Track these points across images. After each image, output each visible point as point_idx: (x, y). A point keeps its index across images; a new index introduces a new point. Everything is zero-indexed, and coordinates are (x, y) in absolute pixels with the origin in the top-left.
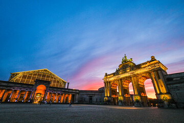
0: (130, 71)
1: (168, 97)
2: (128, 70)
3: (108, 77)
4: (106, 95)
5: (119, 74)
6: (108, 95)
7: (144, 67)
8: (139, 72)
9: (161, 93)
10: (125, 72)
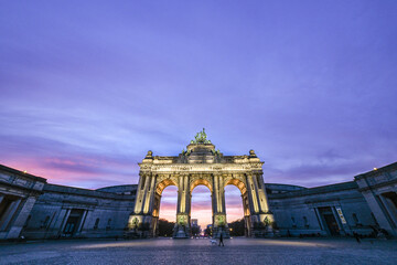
0: (214, 162)
1: (270, 218)
2: (211, 161)
3: (156, 161)
4: (137, 209)
5: (187, 163)
6: (146, 210)
7: (241, 164)
8: (229, 168)
9: (261, 212)
10: (203, 162)
